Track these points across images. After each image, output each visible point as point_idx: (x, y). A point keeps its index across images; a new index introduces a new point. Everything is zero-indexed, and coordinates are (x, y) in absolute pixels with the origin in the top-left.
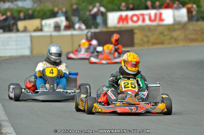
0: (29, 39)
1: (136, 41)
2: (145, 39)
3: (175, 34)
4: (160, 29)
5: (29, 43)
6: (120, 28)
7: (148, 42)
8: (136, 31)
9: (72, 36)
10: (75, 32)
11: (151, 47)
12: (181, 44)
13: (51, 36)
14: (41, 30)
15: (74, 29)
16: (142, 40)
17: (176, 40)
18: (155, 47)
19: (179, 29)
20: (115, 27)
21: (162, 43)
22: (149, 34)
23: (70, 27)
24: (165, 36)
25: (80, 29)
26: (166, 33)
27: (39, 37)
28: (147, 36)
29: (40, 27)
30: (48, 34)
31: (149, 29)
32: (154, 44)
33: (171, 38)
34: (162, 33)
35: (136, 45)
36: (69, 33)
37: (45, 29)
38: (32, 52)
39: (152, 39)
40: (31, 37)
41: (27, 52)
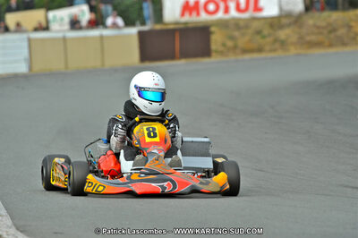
0: (25, 44)
1: (213, 47)
2: (230, 44)
3: (282, 34)
4: (255, 25)
5: (25, 52)
6: (186, 23)
7: (235, 47)
8: (213, 29)
9: (102, 37)
10: (106, 32)
11: (240, 57)
12: (293, 51)
13: (64, 39)
14: (47, 28)
15: (105, 26)
16: (224, 45)
17: (283, 44)
18: (247, 56)
19: (289, 25)
20: (177, 23)
21: (260, 50)
22: (236, 34)
23: (97, 22)
24: (264, 37)
25: (115, 26)
26: (266, 32)
27: (43, 40)
28: (232, 38)
29: (44, 24)
30: (60, 35)
31: (237, 24)
32: (245, 51)
33: (276, 40)
34: (259, 32)
35: (214, 54)
36: (95, 33)
37: (54, 26)
38: (30, 68)
39: (242, 42)
40: (29, 40)
41: (22, 68)
